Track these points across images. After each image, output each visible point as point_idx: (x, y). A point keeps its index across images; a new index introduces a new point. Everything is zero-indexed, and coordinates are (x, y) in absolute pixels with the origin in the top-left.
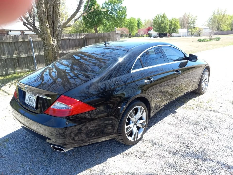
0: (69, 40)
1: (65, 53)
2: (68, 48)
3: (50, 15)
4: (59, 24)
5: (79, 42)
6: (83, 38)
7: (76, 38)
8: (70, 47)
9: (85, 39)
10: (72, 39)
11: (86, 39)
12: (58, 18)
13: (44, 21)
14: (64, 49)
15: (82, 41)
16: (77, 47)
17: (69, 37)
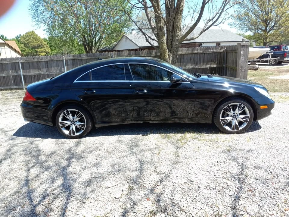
0: (204, 54)
1: (197, 68)
2: (202, 63)
3: (169, 30)
4: (177, 39)
5: (217, 56)
6: (223, 52)
7: (213, 51)
8: (204, 62)
9: (225, 52)
10: (208, 52)
11: (227, 53)
12: (176, 32)
13: (160, 36)
14: (197, 64)
15: (222, 54)
16: (213, 62)
17: (205, 50)
